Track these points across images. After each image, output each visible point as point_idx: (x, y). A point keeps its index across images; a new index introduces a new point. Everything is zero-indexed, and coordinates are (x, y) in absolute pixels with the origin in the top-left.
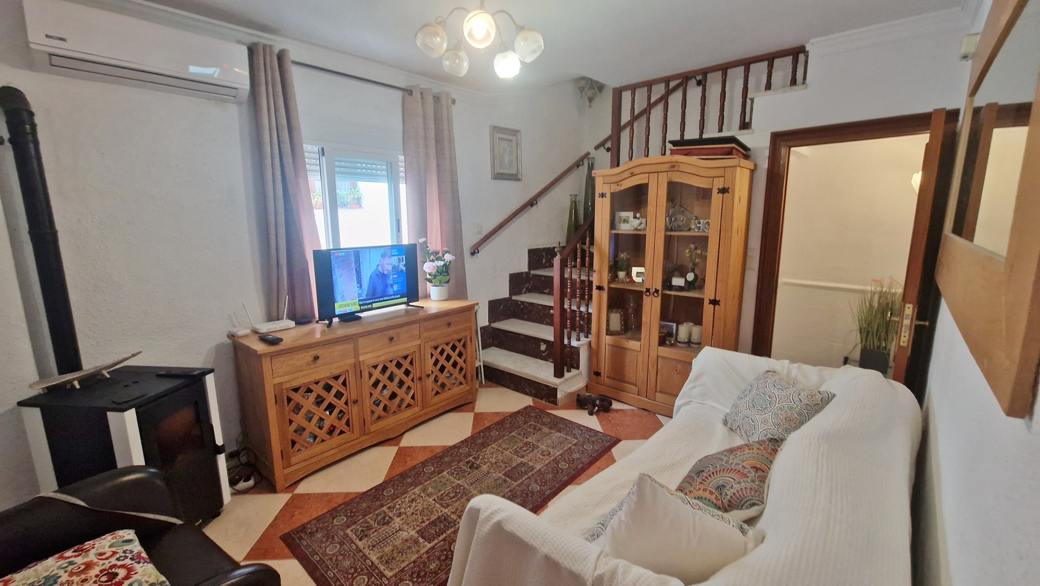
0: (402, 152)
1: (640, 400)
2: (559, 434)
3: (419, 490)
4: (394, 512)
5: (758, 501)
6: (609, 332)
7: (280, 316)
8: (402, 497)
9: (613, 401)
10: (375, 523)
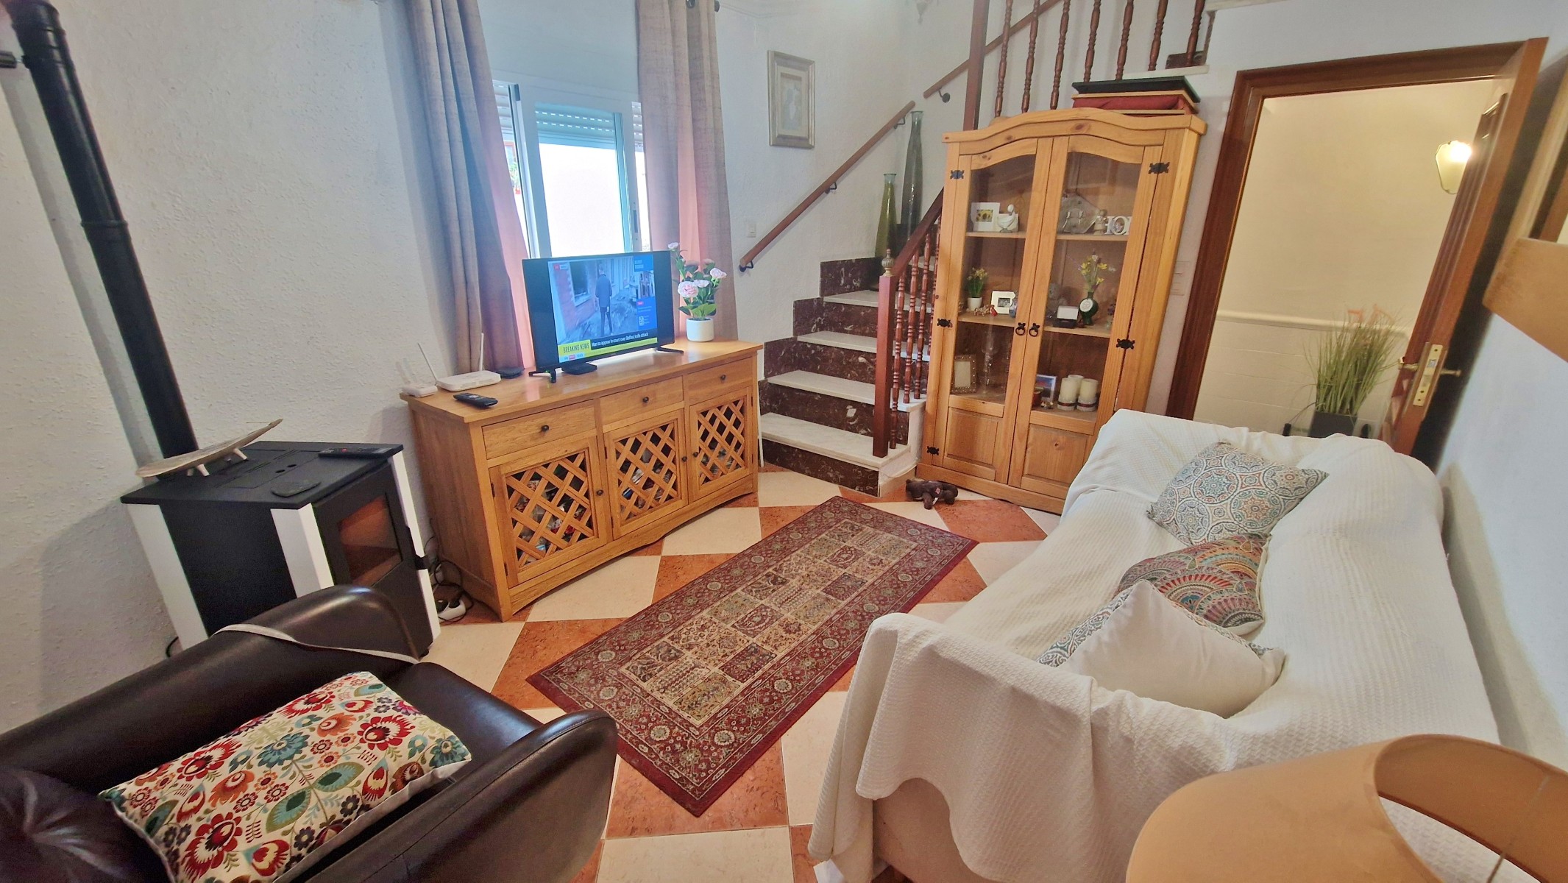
0: (637, 95)
1: (998, 487)
2: (890, 535)
3: (708, 613)
4: (681, 643)
5: (1255, 614)
6: (954, 390)
7: (474, 365)
8: (687, 623)
9: (959, 490)
10: (658, 658)
